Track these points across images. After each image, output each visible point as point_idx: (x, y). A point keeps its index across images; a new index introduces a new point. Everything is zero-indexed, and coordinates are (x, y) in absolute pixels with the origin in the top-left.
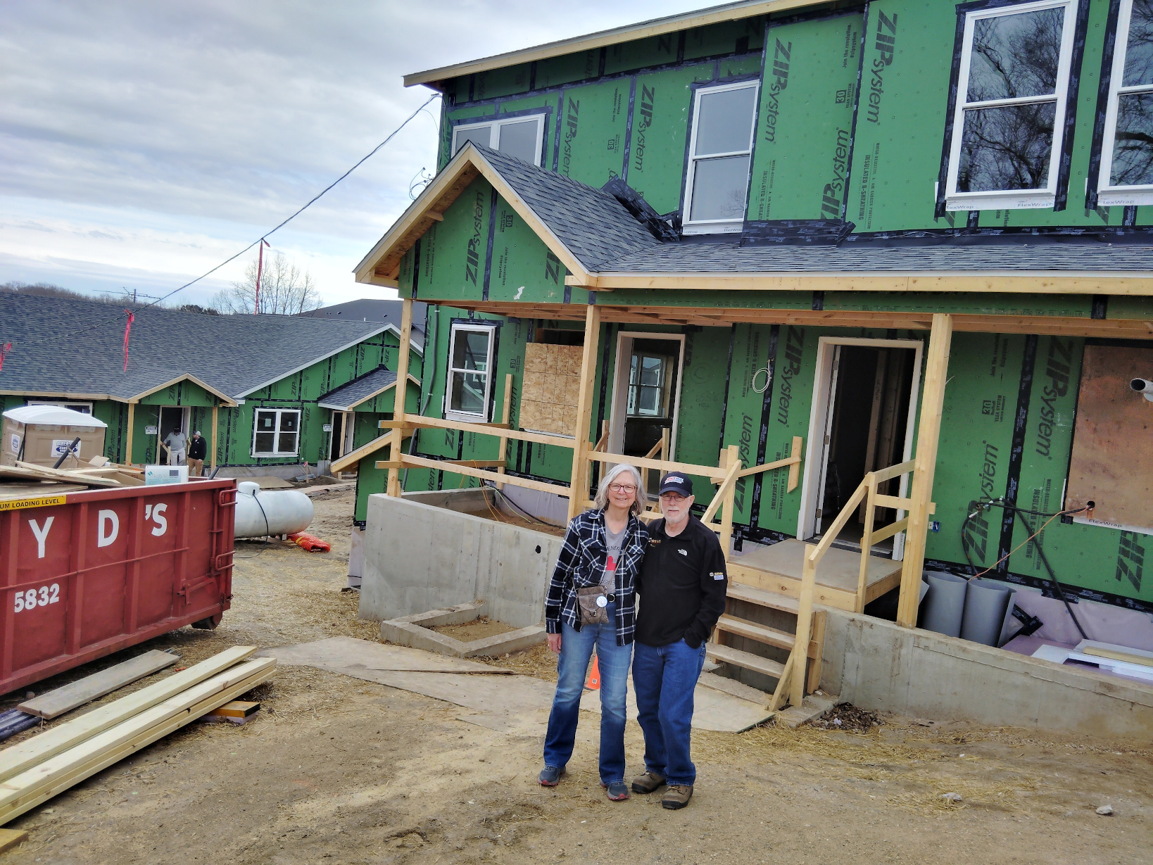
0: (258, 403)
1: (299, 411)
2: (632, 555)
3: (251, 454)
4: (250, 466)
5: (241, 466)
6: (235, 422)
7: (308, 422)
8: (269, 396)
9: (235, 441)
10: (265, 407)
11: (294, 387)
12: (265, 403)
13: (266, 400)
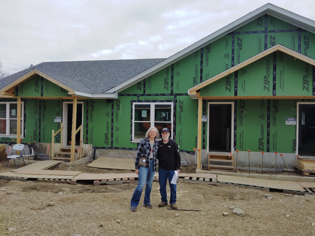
0: (135, 98)
1: (172, 104)
2: (156, 149)
3: (131, 140)
4: (131, 149)
5: (124, 149)
6: (117, 114)
7: (182, 113)
8: (144, 92)
9: (118, 129)
10: (141, 101)
11: (166, 83)
12: (141, 98)
13: (142, 95)
